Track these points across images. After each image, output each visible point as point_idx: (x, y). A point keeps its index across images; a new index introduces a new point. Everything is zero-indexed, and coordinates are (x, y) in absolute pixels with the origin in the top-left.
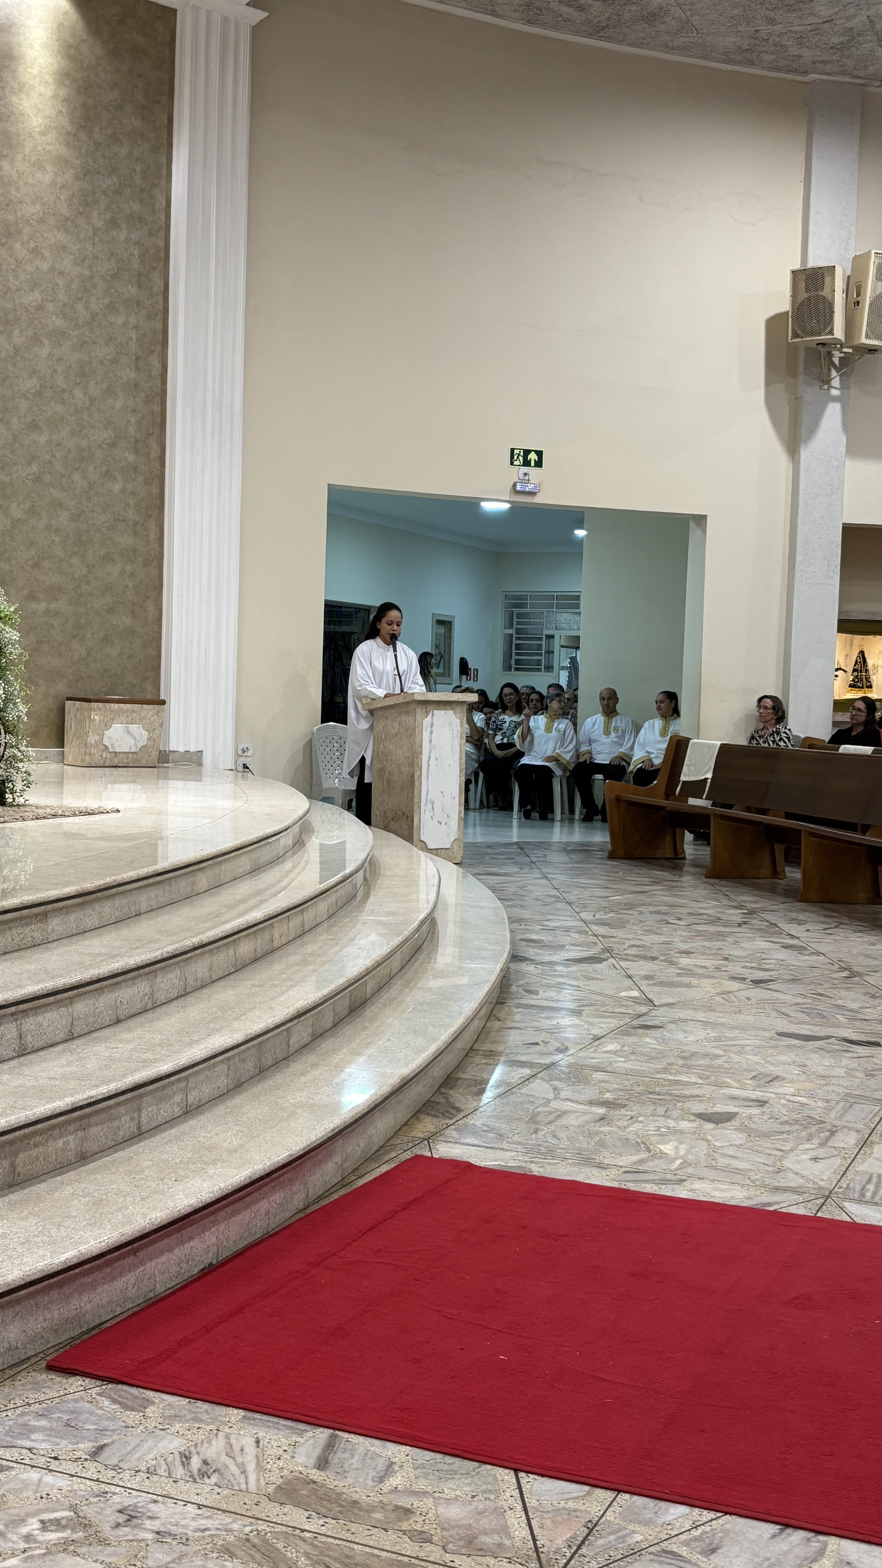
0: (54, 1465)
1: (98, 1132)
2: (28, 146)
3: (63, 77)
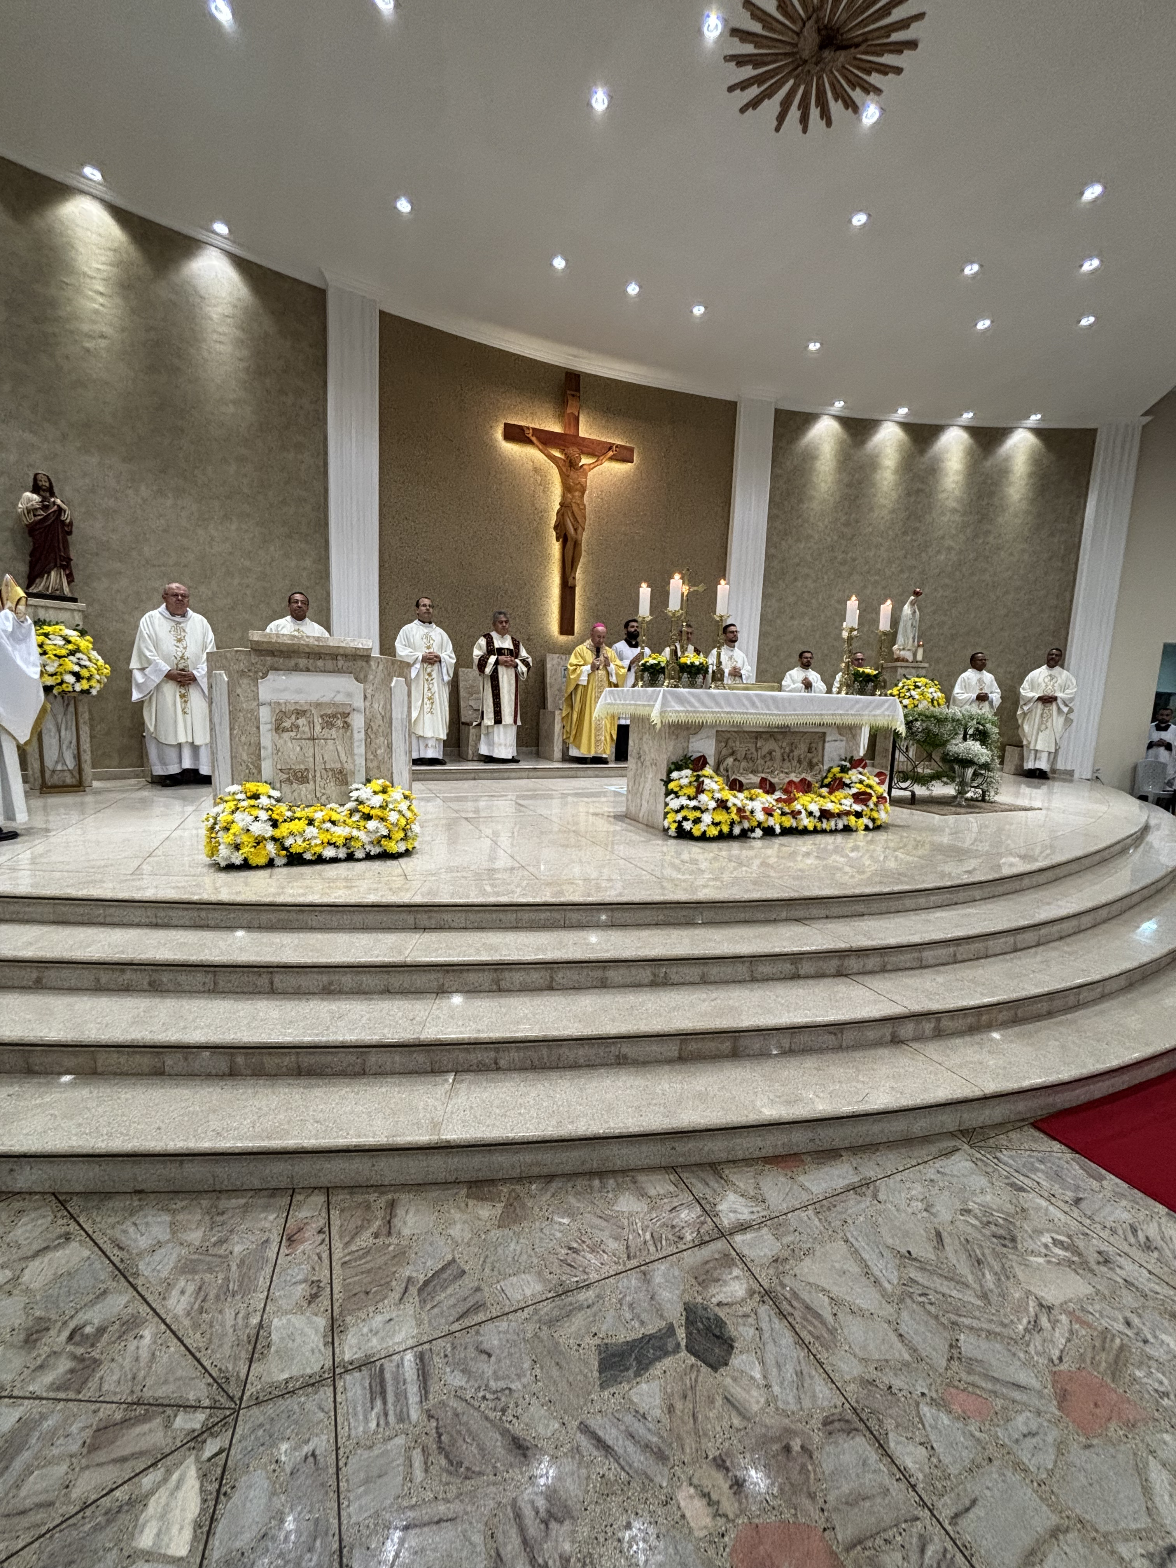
0: (1053, 1200)
1: (1058, 1003)
2: (1011, 510)
3: (1031, 475)
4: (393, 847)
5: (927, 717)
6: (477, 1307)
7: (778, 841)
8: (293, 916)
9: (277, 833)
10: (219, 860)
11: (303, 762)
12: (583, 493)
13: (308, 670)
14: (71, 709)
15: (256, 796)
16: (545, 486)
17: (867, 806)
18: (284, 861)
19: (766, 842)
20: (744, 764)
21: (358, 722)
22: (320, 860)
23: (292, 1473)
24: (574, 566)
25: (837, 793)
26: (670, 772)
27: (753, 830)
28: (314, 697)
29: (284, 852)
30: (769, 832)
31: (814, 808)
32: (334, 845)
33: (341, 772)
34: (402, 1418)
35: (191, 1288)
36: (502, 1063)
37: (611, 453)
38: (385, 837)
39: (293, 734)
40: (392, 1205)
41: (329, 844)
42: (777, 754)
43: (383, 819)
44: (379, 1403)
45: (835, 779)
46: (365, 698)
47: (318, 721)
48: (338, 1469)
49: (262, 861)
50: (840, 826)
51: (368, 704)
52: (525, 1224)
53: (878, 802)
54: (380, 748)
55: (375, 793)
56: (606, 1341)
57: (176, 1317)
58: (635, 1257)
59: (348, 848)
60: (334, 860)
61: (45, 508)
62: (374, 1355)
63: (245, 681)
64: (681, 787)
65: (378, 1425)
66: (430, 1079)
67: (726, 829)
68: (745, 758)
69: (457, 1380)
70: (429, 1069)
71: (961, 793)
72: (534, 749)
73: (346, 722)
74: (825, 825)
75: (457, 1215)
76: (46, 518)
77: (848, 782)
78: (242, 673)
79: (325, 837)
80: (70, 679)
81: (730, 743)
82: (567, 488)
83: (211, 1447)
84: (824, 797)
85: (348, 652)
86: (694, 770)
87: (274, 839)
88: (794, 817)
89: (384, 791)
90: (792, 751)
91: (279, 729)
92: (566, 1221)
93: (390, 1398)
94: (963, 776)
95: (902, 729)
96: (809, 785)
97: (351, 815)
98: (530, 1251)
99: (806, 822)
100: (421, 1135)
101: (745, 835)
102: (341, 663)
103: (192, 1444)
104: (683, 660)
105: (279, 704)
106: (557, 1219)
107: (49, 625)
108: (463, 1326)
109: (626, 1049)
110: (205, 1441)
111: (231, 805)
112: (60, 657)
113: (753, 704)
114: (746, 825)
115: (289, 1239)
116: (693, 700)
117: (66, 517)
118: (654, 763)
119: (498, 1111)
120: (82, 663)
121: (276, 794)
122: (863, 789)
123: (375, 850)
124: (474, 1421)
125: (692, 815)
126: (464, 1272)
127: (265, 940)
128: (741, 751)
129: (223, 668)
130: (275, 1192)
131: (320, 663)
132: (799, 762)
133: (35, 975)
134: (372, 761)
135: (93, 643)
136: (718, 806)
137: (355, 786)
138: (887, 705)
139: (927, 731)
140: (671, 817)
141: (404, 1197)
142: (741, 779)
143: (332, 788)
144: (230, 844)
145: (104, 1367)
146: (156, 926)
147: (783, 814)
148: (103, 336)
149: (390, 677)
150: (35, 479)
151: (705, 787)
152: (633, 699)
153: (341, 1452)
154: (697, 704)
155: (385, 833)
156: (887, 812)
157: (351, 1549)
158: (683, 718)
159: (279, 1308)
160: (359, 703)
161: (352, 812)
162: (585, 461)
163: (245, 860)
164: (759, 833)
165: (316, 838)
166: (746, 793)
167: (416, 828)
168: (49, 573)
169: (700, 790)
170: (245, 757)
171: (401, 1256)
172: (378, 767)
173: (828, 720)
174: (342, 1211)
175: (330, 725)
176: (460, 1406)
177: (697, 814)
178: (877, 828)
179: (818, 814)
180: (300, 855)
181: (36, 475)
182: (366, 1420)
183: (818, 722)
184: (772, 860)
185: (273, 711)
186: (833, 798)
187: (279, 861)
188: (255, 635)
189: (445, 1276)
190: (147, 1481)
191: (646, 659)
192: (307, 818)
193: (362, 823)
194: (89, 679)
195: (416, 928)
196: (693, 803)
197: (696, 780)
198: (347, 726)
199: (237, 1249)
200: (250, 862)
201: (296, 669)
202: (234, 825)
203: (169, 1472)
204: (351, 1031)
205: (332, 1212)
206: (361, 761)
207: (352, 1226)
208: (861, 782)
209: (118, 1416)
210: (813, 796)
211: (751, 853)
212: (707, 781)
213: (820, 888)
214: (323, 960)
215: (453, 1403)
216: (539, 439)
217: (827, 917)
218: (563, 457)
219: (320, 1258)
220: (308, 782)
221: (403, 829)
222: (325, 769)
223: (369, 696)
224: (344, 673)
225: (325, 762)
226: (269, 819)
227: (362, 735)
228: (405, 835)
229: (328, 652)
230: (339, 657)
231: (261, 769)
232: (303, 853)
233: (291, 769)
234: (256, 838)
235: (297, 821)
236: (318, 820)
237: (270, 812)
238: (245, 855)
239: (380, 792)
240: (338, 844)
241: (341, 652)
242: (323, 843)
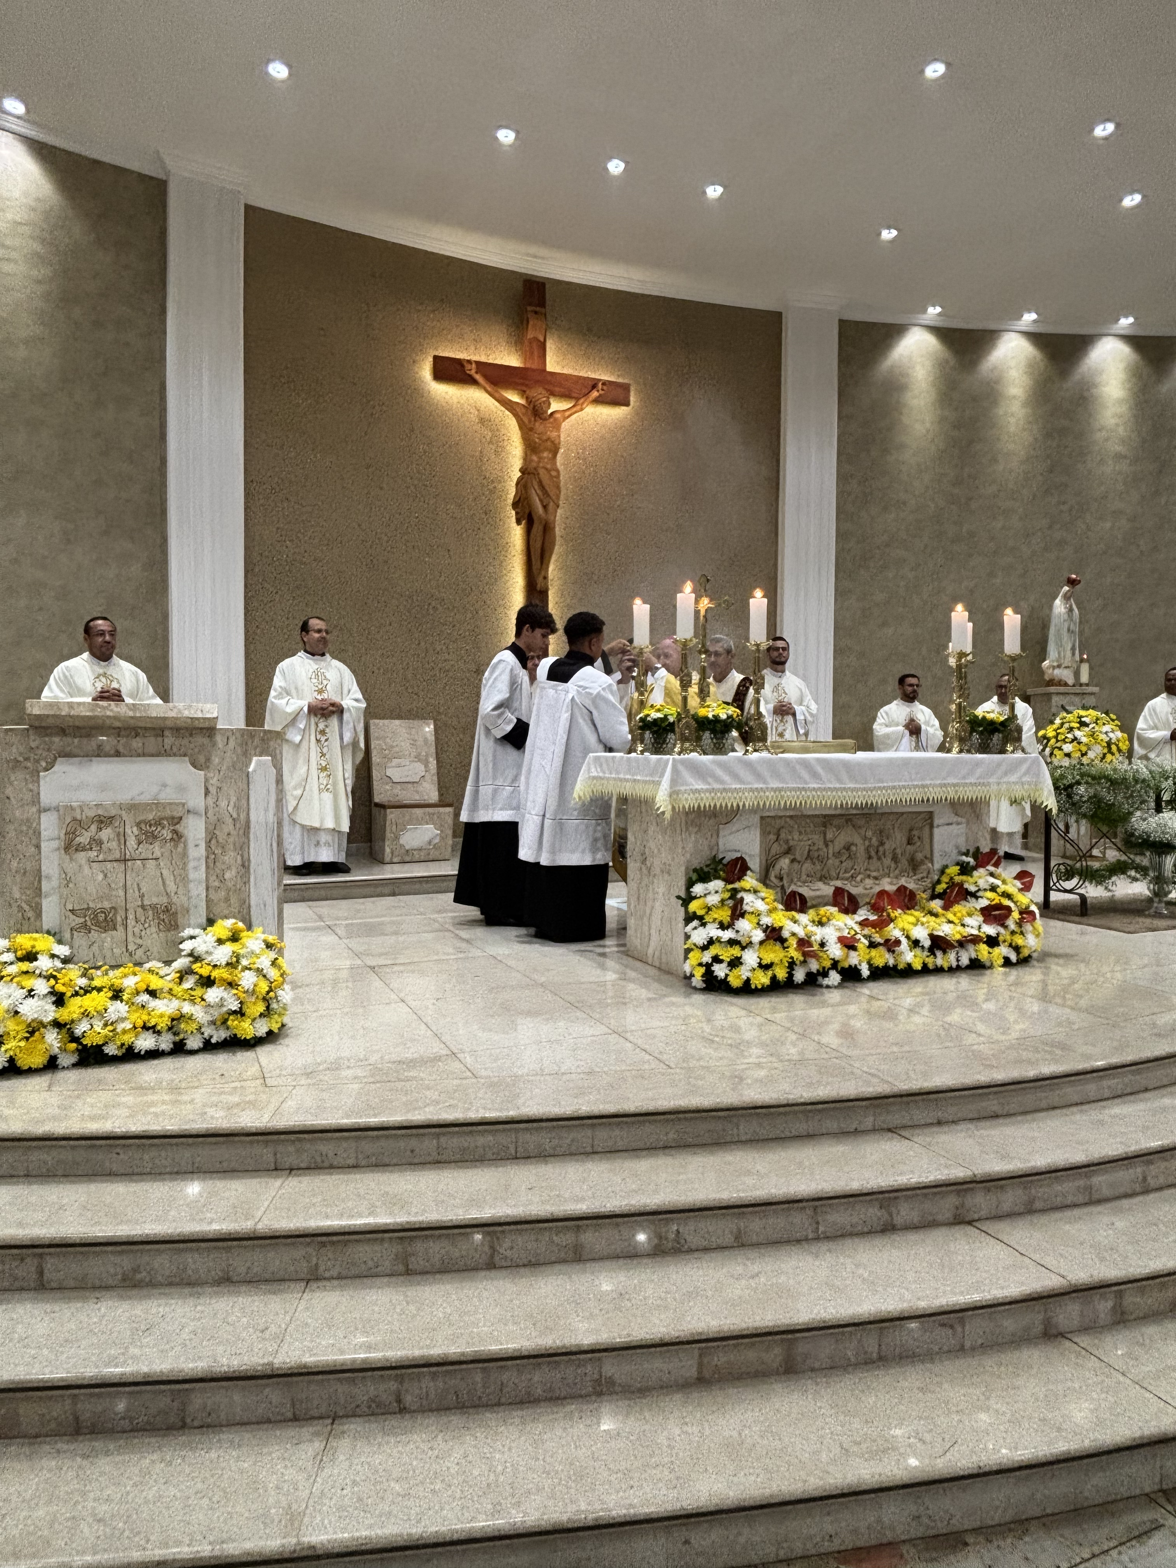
4: (247, 1029)
5: (1094, 778)
7: (867, 990)
8: (81, 1155)
9: (63, 1015)
11: (108, 898)
12: (555, 453)
13: (118, 754)
15: (31, 957)
16: (497, 443)
17: (1006, 927)
18: (74, 1059)
19: (847, 992)
20: (807, 866)
21: (195, 830)
22: (130, 1055)
24: (544, 558)
25: (957, 908)
26: (690, 884)
27: (824, 974)
28: (125, 797)
29: (73, 1046)
30: (851, 975)
31: (921, 934)
32: (153, 1029)
33: (167, 910)
36: (409, 1400)
37: (596, 393)
38: (235, 1012)
39: (92, 854)
41: (145, 1028)
42: (860, 850)
43: (231, 984)
45: (952, 884)
46: (207, 792)
47: (132, 832)
49: (38, 1060)
50: (965, 961)
51: (211, 801)
53: (1022, 920)
54: (229, 868)
55: (220, 942)
59: (175, 1034)
60: (153, 1054)
63: (18, 777)
64: (709, 909)
66: (291, 1431)
67: (781, 974)
68: (809, 857)
70: (290, 1414)
71: (1160, 894)
73: (175, 832)
74: (940, 960)
77: (973, 889)
79: (139, 1018)
81: (783, 835)
82: (530, 447)
84: (936, 915)
85: (181, 725)
86: (728, 881)
87: (57, 1024)
88: (891, 951)
89: (235, 938)
90: (882, 844)
91: (71, 845)
94: (1159, 867)
95: (1050, 802)
96: (912, 895)
97: (181, 979)
99: (910, 957)
100: (268, 1536)
101: (813, 981)
102: (169, 741)
104: (702, 712)
105: (71, 808)
113: (815, 775)
114: (814, 966)
116: (719, 772)
118: (667, 870)
121: (63, 951)
122: (996, 898)
123: (219, 1036)
125: (727, 954)
127: (33, 1199)
128: (802, 846)
131: (137, 743)
132: (895, 859)
134: (216, 889)
136: (768, 938)
137: (188, 932)
138: (1024, 767)
139: (1096, 800)
140: (695, 957)
142: (804, 891)
143: (153, 938)
147: (872, 945)
149: (247, 757)
151: (746, 907)
152: (629, 771)
154: (727, 778)
155: (235, 1006)
156: (1038, 936)
158: (707, 801)
160: (196, 800)
162: (557, 406)
163: (11, 1060)
164: (834, 978)
165: (123, 1020)
166: (812, 912)
167: (286, 995)
169: (738, 912)
170: (17, 895)
172: (227, 900)
173: (934, 793)
175: (152, 837)
177: (736, 951)
178: (1024, 961)
179: (927, 943)
180: (99, 1048)
183: (919, 797)
184: (858, 1024)
185: (61, 820)
186: (950, 916)
187: (65, 1060)
188: (34, 708)
191: (646, 712)
192: (111, 988)
193: (199, 992)
195: (277, 1169)
196: (727, 935)
197: (732, 897)
198: (177, 837)
200: (19, 1063)
201: (100, 753)
204: (163, 1353)
206: (198, 891)
208: (993, 889)
210: (917, 913)
211: (827, 1011)
212: (748, 898)
213: (925, 1074)
214: (123, 1231)
216: (486, 377)
217: (939, 1123)
218: (523, 402)
220: (115, 929)
221: (264, 999)
222: (143, 907)
223: (213, 790)
224: (175, 755)
225: (142, 896)
226: (51, 993)
227: (202, 851)
228: (268, 1007)
229: (149, 725)
230: (167, 733)
231: (41, 911)
232: (103, 1045)
233: (88, 909)
234: (29, 1025)
235: (95, 993)
236: (128, 991)
237: (52, 981)
238: (12, 1053)
239: (229, 940)
240: (159, 1028)
241: (169, 723)
242: (135, 1028)
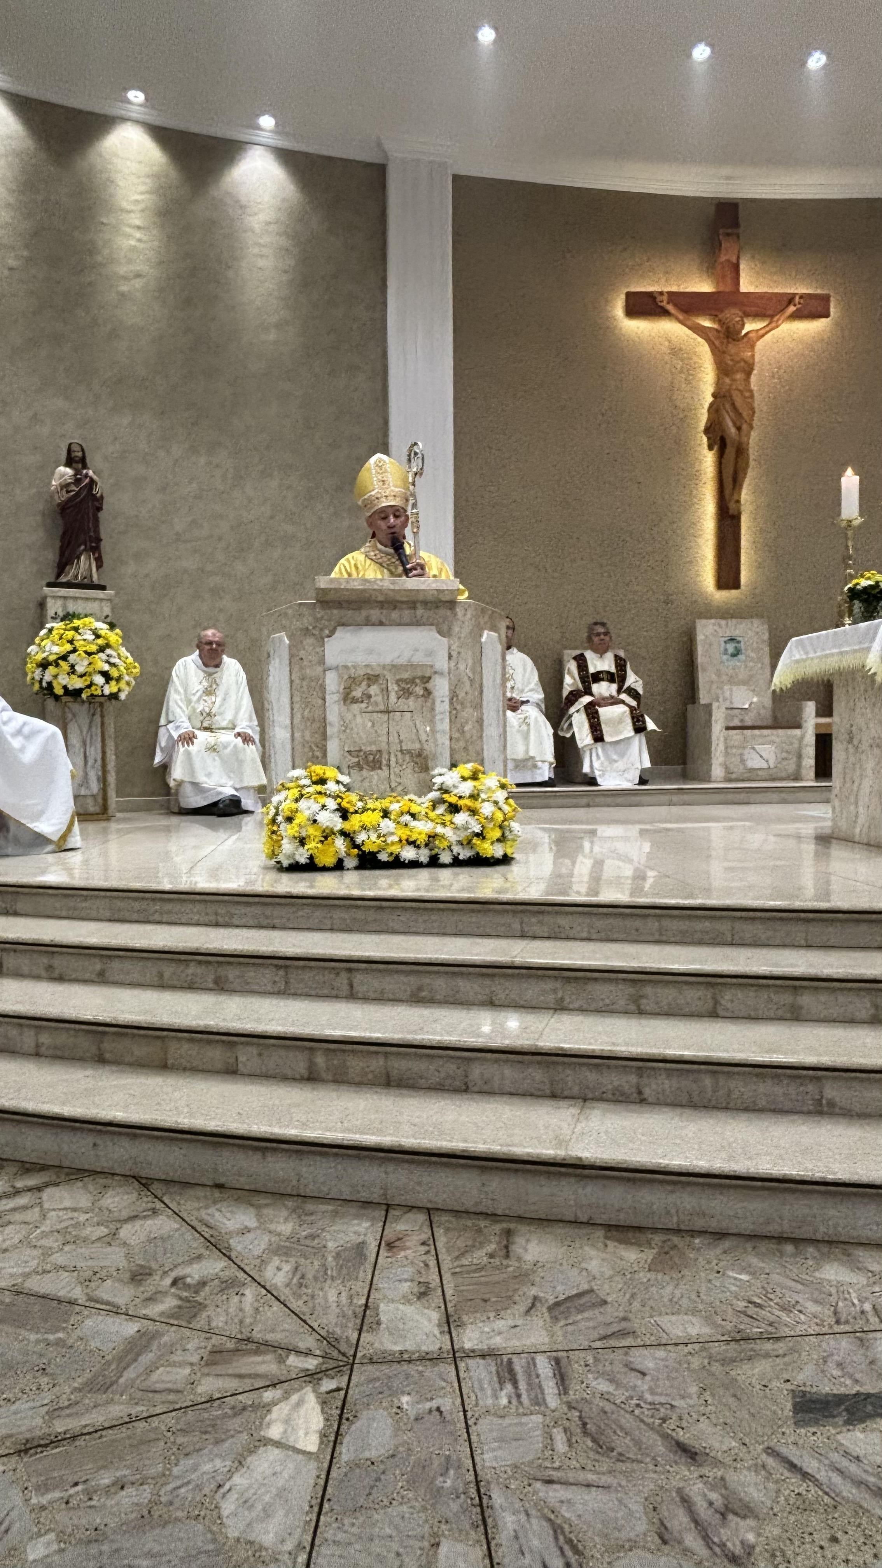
4: (487, 850)
6: (623, 1334)
8: (371, 915)
9: (347, 826)
10: (281, 858)
11: (374, 743)
12: (749, 374)
13: (381, 624)
14: (98, 719)
15: (322, 781)
16: (690, 371)
18: (355, 862)
21: (441, 688)
22: (397, 863)
23: (416, 1419)
24: (737, 482)
28: (388, 659)
29: (356, 851)
32: (414, 844)
33: (419, 755)
34: (539, 1401)
35: (287, 1267)
36: (647, 1092)
37: (792, 309)
38: (477, 835)
39: (363, 705)
40: (509, 1233)
41: (408, 842)
43: (473, 812)
44: (509, 1387)
46: (450, 657)
47: (393, 688)
48: (467, 1427)
49: (330, 861)
51: (453, 664)
52: (686, 1272)
54: (468, 722)
55: (464, 779)
56: (802, 1388)
57: (276, 1288)
58: (847, 1322)
59: (431, 849)
60: (414, 864)
61: (77, 481)
62: (498, 1350)
63: (309, 641)
65: (510, 1402)
66: (553, 1103)
69: (603, 1386)
70: (548, 1092)
72: (679, 768)
73: (426, 689)
75: (593, 1253)
76: (78, 494)
78: (306, 632)
79: (403, 833)
80: (99, 680)
82: (723, 370)
83: (328, 1385)
85: (430, 598)
87: (344, 833)
89: (474, 777)
91: (347, 698)
92: (745, 1277)
93: (522, 1386)
97: (433, 807)
98: (694, 1297)
102: (420, 612)
103: (307, 1379)
105: (346, 667)
106: (731, 1273)
107: (79, 619)
108: (607, 1345)
109: (832, 1091)
110: (320, 1379)
111: (294, 793)
112: (89, 654)
115: (390, 1246)
117: (97, 491)
119: (643, 1138)
120: (112, 660)
121: (345, 779)
123: (464, 854)
124: (627, 1421)
126: (605, 1302)
129: (284, 628)
130: (367, 1204)
131: (395, 615)
133: (98, 967)
134: (458, 740)
135: (123, 638)
137: (437, 771)
141: (523, 1228)
143: (410, 778)
144: (295, 838)
145: (210, 1311)
146: (217, 925)
148: (138, 276)
149: (479, 630)
150: (69, 451)
152: (834, 647)
153: (469, 1414)
155: (477, 829)
157: (488, 1482)
159: (385, 1297)
160: (442, 663)
161: (434, 805)
162: (751, 326)
163: (311, 858)
165: (392, 834)
167: (516, 830)
168: (79, 558)
170: (308, 738)
171: (523, 1276)
172: (466, 749)
174: (447, 1230)
175: (408, 693)
176: (608, 1407)
180: (373, 855)
181: (70, 444)
182: (496, 1397)
185: (340, 676)
187: (350, 863)
188: (322, 582)
189: (583, 1300)
190: (268, 1395)
191: (855, 582)
192: (382, 809)
193: (448, 817)
194: (118, 679)
198: (428, 693)
199: (331, 1245)
200: (317, 861)
201: (368, 623)
202: (298, 814)
203: (286, 1396)
204: (449, 1033)
205: (435, 1229)
206: (444, 740)
207: (460, 1243)
209: (230, 1345)
215: (597, 1401)
216: (676, 305)
218: (716, 326)
219: (427, 1265)
220: (380, 768)
221: (501, 827)
222: (401, 751)
223: (454, 654)
224: (424, 625)
225: (401, 742)
226: (337, 810)
227: (446, 706)
228: (503, 835)
229: (404, 599)
230: (418, 605)
231: (325, 751)
232: (378, 852)
233: (361, 751)
234: (324, 831)
235: (370, 812)
236: (394, 813)
237: (339, 800)
238: (311, 852)
239: (469, 778)
240: (418, 842)
241: (421, 597)
242: (400, 841)
